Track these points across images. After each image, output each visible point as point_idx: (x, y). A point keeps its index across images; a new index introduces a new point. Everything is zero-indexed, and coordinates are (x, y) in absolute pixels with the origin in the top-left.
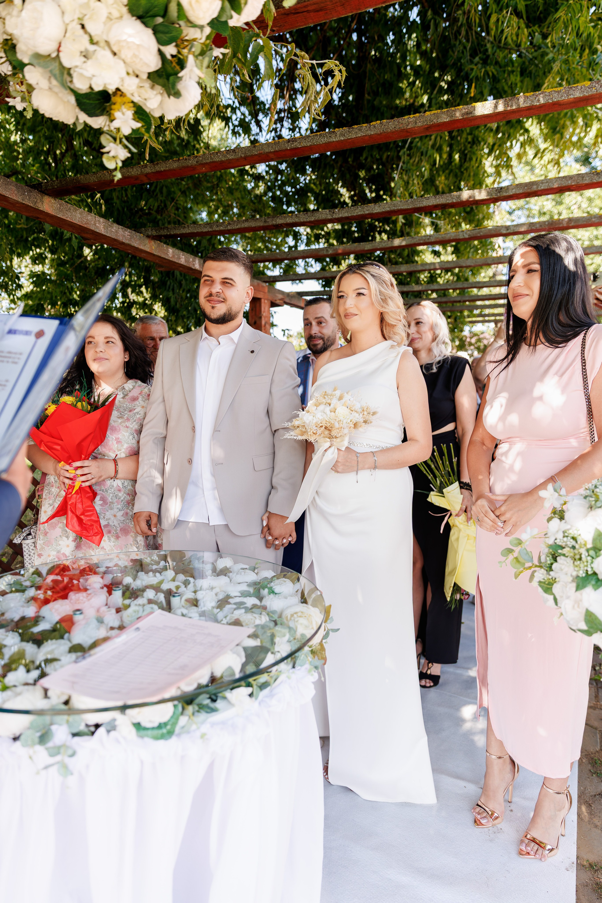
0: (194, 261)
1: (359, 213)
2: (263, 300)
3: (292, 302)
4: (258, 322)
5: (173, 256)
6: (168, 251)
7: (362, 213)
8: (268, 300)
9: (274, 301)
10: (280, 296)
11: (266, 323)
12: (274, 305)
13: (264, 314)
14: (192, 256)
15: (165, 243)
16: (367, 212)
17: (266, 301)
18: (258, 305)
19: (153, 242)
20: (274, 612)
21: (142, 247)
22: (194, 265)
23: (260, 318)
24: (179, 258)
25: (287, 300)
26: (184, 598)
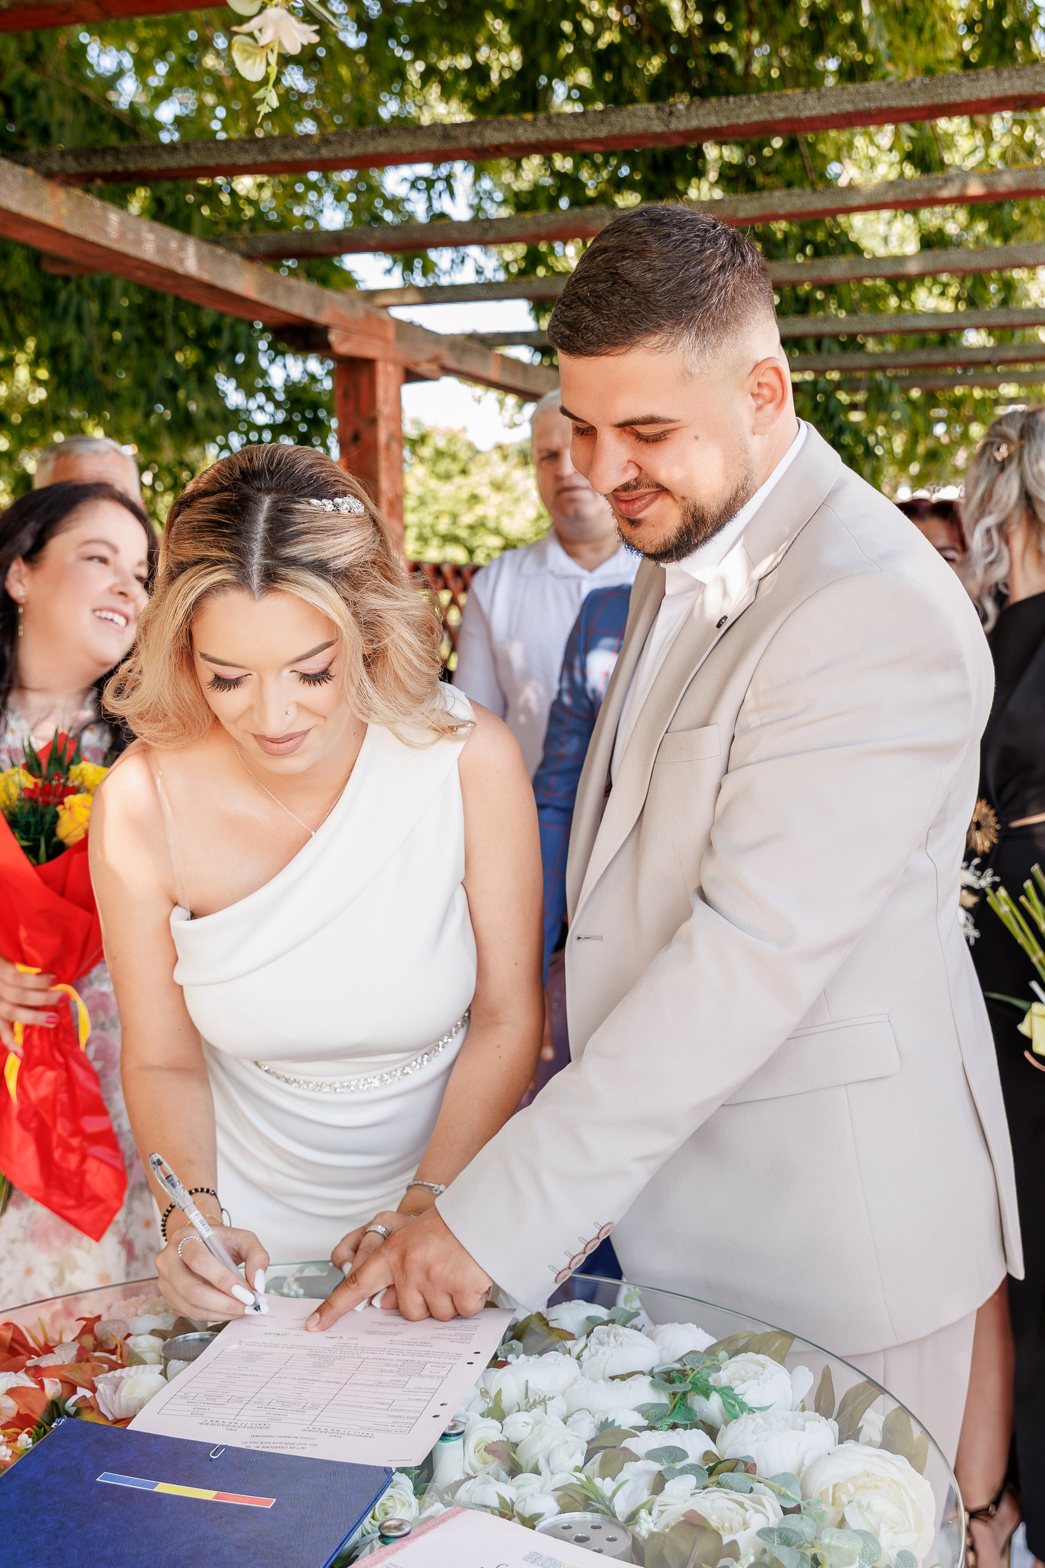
0: (182, 248)
1: (756, 118)
2: (380, 367)
3: (466, 367)
4: (365, 435)
5: (122, 236)
6: (106, 220)
7: (763, 116)
8: (395, 362)
9: (412, 367)
10: (431, 350)
11: (392, 437)
12: (411, 376)
13: (384, 409)
14: (177, 234)
15: (101, 196)
16: (780, 115)
17: (391, 368)
18: (364, 380)
19: (61, 194)
20: (785, 1479)
21: (31, 212)
22: (181, 261)
23: (373, 422)
24: (139, 242)
25: (450, 362)
26: (472, 1443)
